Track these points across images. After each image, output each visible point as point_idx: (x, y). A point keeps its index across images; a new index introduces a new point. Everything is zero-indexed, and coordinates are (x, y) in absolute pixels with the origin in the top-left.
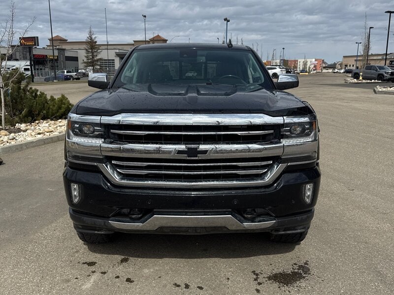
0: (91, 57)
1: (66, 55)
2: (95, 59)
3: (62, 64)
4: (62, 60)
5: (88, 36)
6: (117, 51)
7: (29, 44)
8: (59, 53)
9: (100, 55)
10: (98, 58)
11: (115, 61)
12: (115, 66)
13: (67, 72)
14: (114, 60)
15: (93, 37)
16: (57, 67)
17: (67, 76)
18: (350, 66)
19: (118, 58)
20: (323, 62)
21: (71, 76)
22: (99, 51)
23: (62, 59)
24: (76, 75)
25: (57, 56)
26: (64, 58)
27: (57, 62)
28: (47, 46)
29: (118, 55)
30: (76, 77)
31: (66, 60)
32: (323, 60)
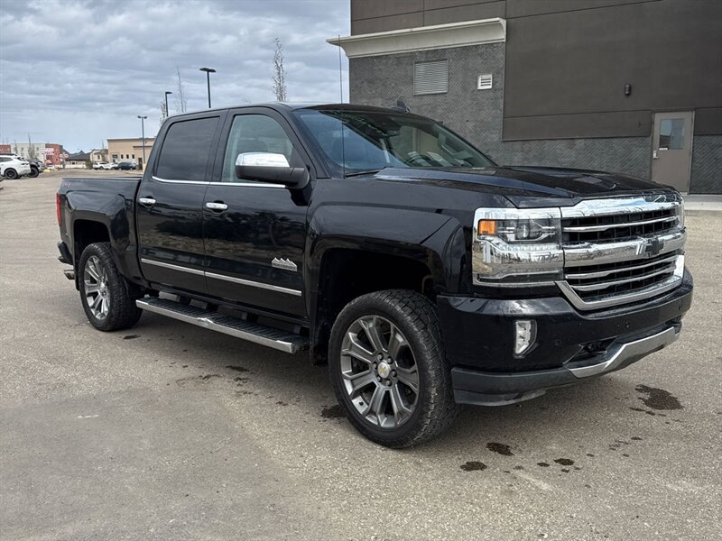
18: (128, 157)
20: (60, 149)
32: (61, 147)
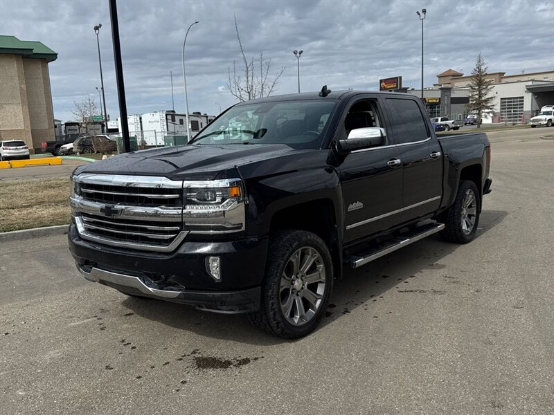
0: (477, 97)
1: (452, 96)
2: (483, 99)
3: (446, 108)
4: (446, 103)
5: (475, 67)
6: (530, 83)
7: (390, 87)
8: (442, 94)
9: (490, 92)
10: (487, 97)
11: (525, 99)
12: (524, 106)
13: (442, 120)
14: (523, 97)
15: (483, 68)
16: (438, 112)
17: (441, 125)
19: (531, 94)
21: (446, 125)
22: (490, 87)
23: (446, 101)
24: (453, 123)
25: (440, 99)
26: (450, 100)
27: (439, 107)
28: (435, 85)
29: (529, 89)
30: (453, 126)
31: (452, 103)
